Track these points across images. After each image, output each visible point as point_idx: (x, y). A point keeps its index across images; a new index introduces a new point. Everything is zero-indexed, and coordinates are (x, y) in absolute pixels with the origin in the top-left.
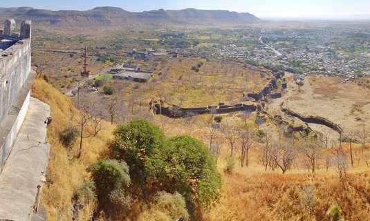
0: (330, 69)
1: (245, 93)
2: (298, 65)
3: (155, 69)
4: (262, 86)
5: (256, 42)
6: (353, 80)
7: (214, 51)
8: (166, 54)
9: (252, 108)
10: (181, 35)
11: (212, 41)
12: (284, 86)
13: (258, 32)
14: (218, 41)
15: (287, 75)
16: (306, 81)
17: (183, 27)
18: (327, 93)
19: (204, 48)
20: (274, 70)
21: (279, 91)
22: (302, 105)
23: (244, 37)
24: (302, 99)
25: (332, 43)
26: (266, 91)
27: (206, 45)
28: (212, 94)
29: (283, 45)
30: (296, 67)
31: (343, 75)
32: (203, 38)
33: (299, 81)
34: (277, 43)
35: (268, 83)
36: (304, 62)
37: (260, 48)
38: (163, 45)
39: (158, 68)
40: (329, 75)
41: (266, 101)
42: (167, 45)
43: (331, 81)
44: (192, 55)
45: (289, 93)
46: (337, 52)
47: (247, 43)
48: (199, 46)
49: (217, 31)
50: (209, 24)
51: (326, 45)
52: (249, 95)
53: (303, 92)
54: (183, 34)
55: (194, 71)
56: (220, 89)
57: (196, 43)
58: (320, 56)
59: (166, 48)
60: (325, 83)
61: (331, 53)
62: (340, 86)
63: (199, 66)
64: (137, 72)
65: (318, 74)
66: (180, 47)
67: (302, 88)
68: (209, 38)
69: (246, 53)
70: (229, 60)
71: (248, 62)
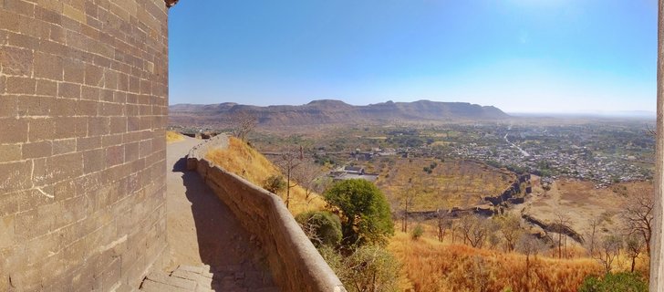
0: (584, 172)
1: (482, 197)
2: (547, 167)
3: (381, 171)
4: (503, 188)
5: (501, 141)
6: (608, 185)
7: (450, 151)
8: (394, 153)
9: (488, 213)
10: (413, 132)
11: (449, 139)
12: (529, 190)
13: (504, 129)
14: (456, 138)
15: (534, 178)
16: (554, 185)
17: (416, 123)
18: (576, 199)
19: (439, 146)
20: (519, 173)
21: (522, 196)
22: (544, 212)
23: (487, 135)
24: (547, 205)
25: (590, 142)
26: (506, 195)
27: (441, 143)
28: (446, 198)
29: (531, 145)
30: (545, 169)
31: (598, 180)
32: (438, 135)
33: (545, 185)
34: (525, 142)
35: (509, 186)
36: (555, 164)
37: (504, 147)
38: (391, 143)
39: (385, 169)
40: (581, 179)
41: (506, 206)
42: (396, 143)
43: (582, 185)
44: (425, 154)
45: (534, 197)
46: (594, 153)
47: (490, 142)
48: (433, 144)
49: (455, 128)
50: (447, 120)
51: (583, 144)
52: (486, 199)
53: (549, 197)
54: (415, 131)
55: (426, 173)
56: (454, 192)
57: (430, 141)
58: (574, 157)
59: (394, 147)
60: (576, 187)
61: (587, 156)
62: (592, 192)
63: (432, 167)
64: (360, 174)
65: (569, 177)
66: (412, 146)
67: (548, 193)
68: (445, 135)
69: (488, 153)
70: (468, 161)
71: (489, 163)
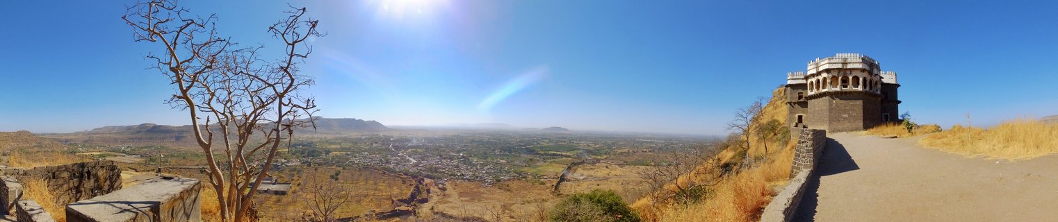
0: (469, 174)
1: (394, 199)
2: (436, 172)
3: (293, 180)
4: (408, 193)
5: (388, 150)
6: (493, 185)
7: (348, 159)
8: (299, 163)
9: (407, 213)
10: (310, 144)
11: (343, 149)
12: (428, 191)
13: (386, 141)
14: (349, 149)
15: (427, 181)
16: (448, 185)
17: (310, 136)
18: (474, 197)
19: (337, 156)
20: (414, 176)
21: (424, 195)
22: (453, 208)
23: (374, 145)
24: (451, 202)
25: (464, 150)
26: (413, 196)
27: (338, 153)
28: (359, 202)
29: (416, 153)
30: (434, 173)
31: (482, 180)
32: (333, 146)
33: (441, 186)
34: (410, 150)
35: (412, 189)
36: (440, 168)
37: (393, 155)
38: (295, 154)
39: (296, 178)
40: (469, 180)
41: (415, 205)
42: (298, 154)
43: (472, 185)
44: (326, 163)
45: (435, 198)
46: (470, 158)
47: (379, 151)
48: (330, 154)
49: (346, 140)
50: (337, 133)
51: (459, 152)
52: (400, 201)
53: (449, 196)
54: (312, 143)
55: (333, 180)
56: (366, 196)
57: (328, 152)
58: (455, 162)
59: (298, 157)
60: (468, 187)
61: (466, 160)
62: (482, 190)
63: (337, 174)
64: (274, 184)
65: (458, 179)
66: (313, 156)
67: (446, 192)
68: (339, 146)
69: (381, 160)
70: (366, 168)
71: (386, 169)
